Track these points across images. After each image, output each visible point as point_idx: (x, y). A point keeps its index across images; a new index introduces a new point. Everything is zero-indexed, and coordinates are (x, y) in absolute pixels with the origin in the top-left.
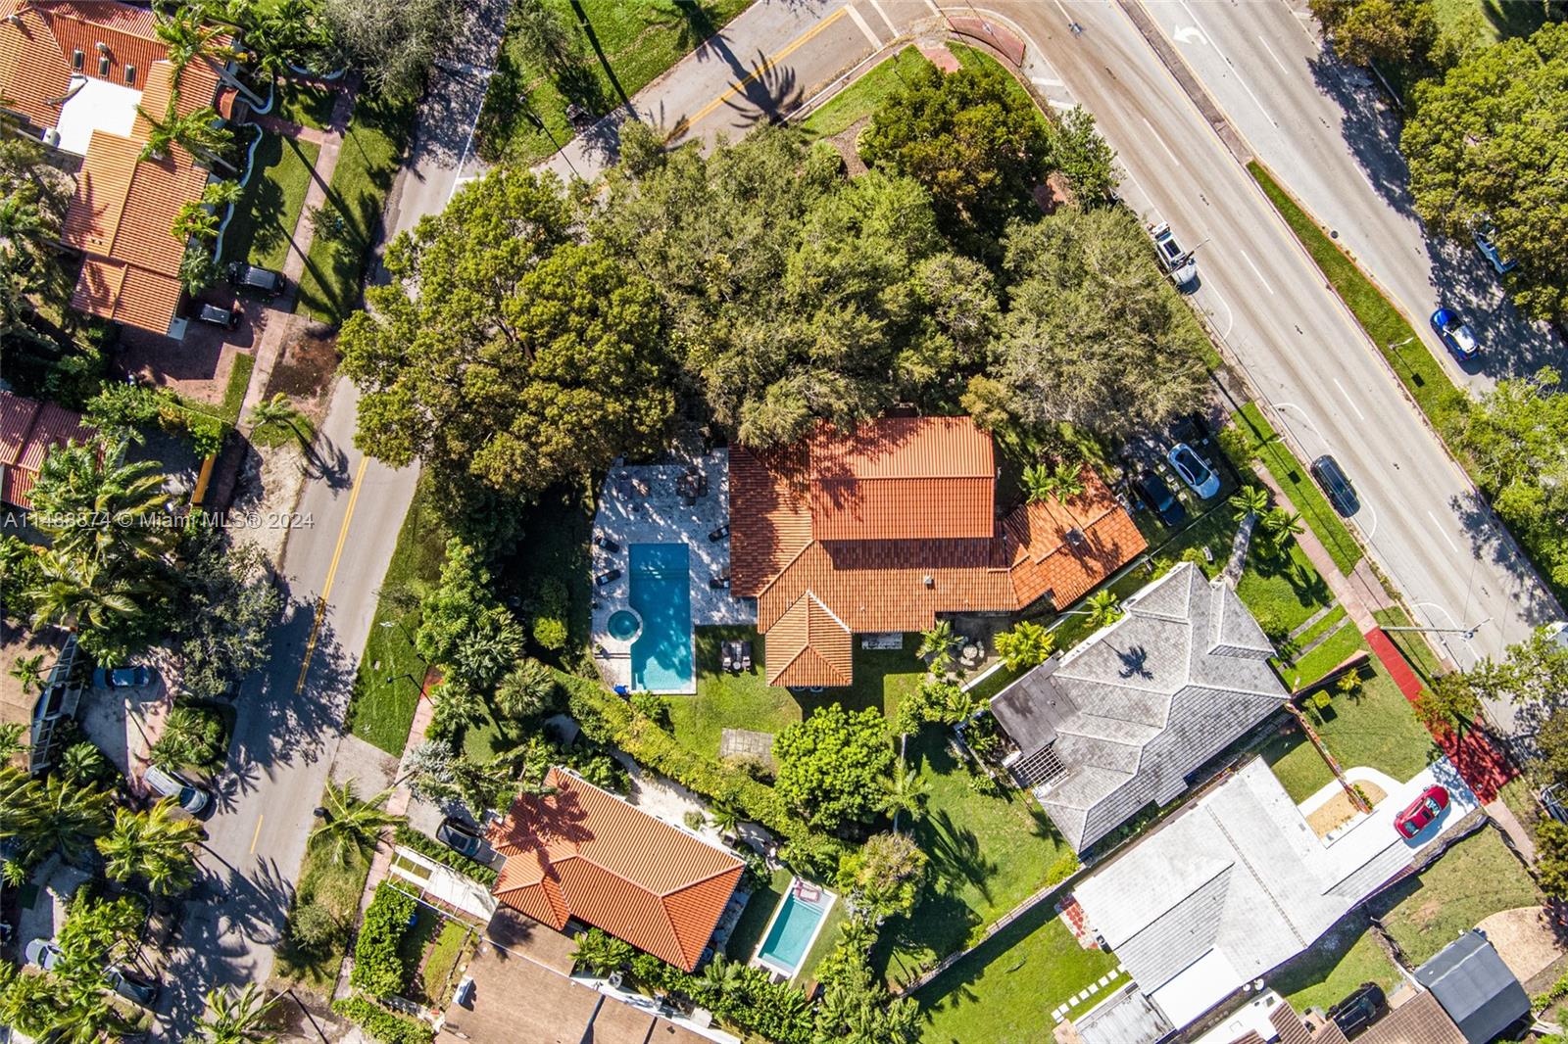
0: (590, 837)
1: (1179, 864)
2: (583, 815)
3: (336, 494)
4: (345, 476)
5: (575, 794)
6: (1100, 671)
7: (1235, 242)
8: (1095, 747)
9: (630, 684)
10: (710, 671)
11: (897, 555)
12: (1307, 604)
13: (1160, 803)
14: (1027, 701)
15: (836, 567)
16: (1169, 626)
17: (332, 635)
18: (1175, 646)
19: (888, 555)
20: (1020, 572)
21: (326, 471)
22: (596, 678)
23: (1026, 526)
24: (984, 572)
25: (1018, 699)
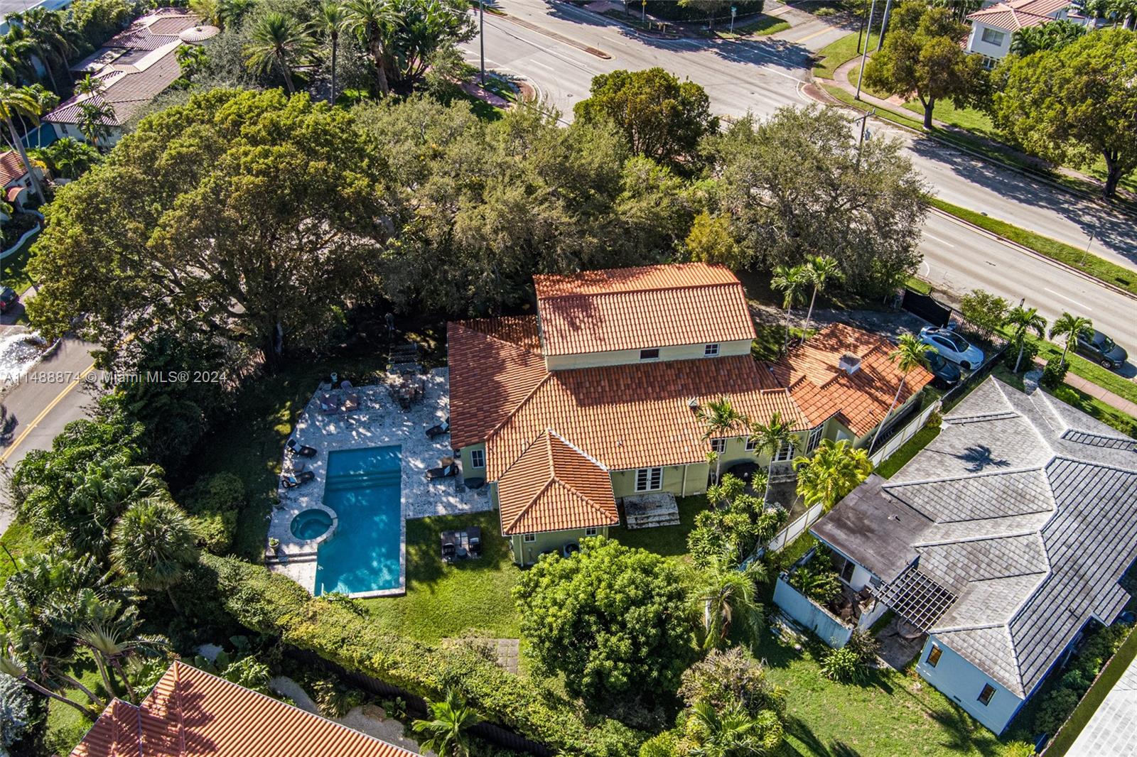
0: (207, 746)
2: (205, 719)
4: (8, 435)
5: (199, 696)
6: (939, 471)
9: (312, 589)
11: (650, 383)
13: (1104, 620)
14: (860, 519)
15: (581, 403)
16: (998, 424)
19: (640, 385)
20: (799, 392)
24: (758, 394)
25: (848, 518)
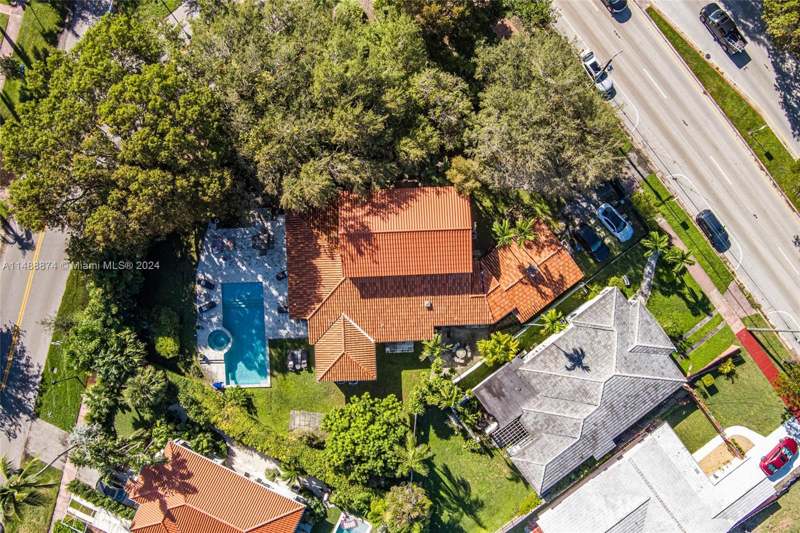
0: (195, 491)
1: (612, 501)
2: (190, 475)
3: (24, 254)
4: (30, 241)
5: (185, 461)
6: (552, 365)
7: (640, 64)
8: (550, 420)
9: (225, 381)
10: (279, 371)
11: (406, 287)
12: (696, 314)
13: (597, 457)
14: (501, 388)
15: (363, 297)
16: (600, 333)
17: (24, 351)
18: (605, 347)
19: (398, 287)
20: (493, 297)
21: (17, 239)
22: (202, 377)
23: (497, 264)
24: (468, 297)
25: (495, 387)
